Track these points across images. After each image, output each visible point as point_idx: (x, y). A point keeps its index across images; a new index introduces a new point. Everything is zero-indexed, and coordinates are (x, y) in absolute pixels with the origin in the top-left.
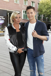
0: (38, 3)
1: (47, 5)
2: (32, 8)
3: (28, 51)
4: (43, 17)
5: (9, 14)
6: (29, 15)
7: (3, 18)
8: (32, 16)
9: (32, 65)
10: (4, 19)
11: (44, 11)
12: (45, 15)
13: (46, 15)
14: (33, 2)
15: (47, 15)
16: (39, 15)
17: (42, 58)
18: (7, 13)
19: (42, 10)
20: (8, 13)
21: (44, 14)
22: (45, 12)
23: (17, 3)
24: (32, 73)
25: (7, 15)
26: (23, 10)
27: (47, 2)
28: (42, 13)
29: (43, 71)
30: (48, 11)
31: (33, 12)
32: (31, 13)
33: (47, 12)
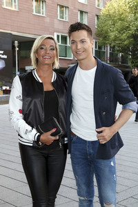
0: (97, 16)
1: (120, 19)
2: (84, 29)
3: (72, 145)
4: (109, 51)
5: (19, 43)
6: (77, 46)
7: (3, 54)
8: (85, 50)
9: (84, 184)
10: (5, 57)
11: (112, 35)
12: (114, 47)
13: (117, 48)
14: (82, 12)
15: (119, 47)
16: (100, 48)
17: (112, 164)
18: (13, 43)
19: (107, 32)
20: (16, 42)
21: (112, 45)
22: (115, 40)
23: (41, 15)
24: (85, 204)
25: (14, 47)
26: (56, 34)
27: (119, 11)
28: (107, 42)
29: (113, 200)
30: (124, 36)
31: (88, 40)
32: (82, 41)
33: (121, 40)
